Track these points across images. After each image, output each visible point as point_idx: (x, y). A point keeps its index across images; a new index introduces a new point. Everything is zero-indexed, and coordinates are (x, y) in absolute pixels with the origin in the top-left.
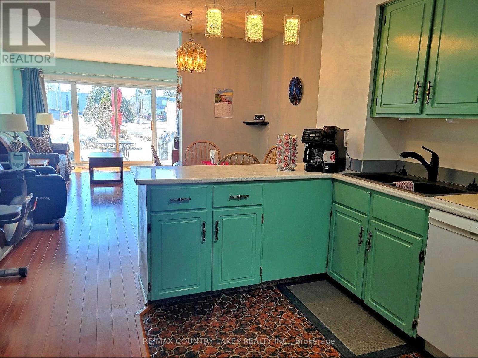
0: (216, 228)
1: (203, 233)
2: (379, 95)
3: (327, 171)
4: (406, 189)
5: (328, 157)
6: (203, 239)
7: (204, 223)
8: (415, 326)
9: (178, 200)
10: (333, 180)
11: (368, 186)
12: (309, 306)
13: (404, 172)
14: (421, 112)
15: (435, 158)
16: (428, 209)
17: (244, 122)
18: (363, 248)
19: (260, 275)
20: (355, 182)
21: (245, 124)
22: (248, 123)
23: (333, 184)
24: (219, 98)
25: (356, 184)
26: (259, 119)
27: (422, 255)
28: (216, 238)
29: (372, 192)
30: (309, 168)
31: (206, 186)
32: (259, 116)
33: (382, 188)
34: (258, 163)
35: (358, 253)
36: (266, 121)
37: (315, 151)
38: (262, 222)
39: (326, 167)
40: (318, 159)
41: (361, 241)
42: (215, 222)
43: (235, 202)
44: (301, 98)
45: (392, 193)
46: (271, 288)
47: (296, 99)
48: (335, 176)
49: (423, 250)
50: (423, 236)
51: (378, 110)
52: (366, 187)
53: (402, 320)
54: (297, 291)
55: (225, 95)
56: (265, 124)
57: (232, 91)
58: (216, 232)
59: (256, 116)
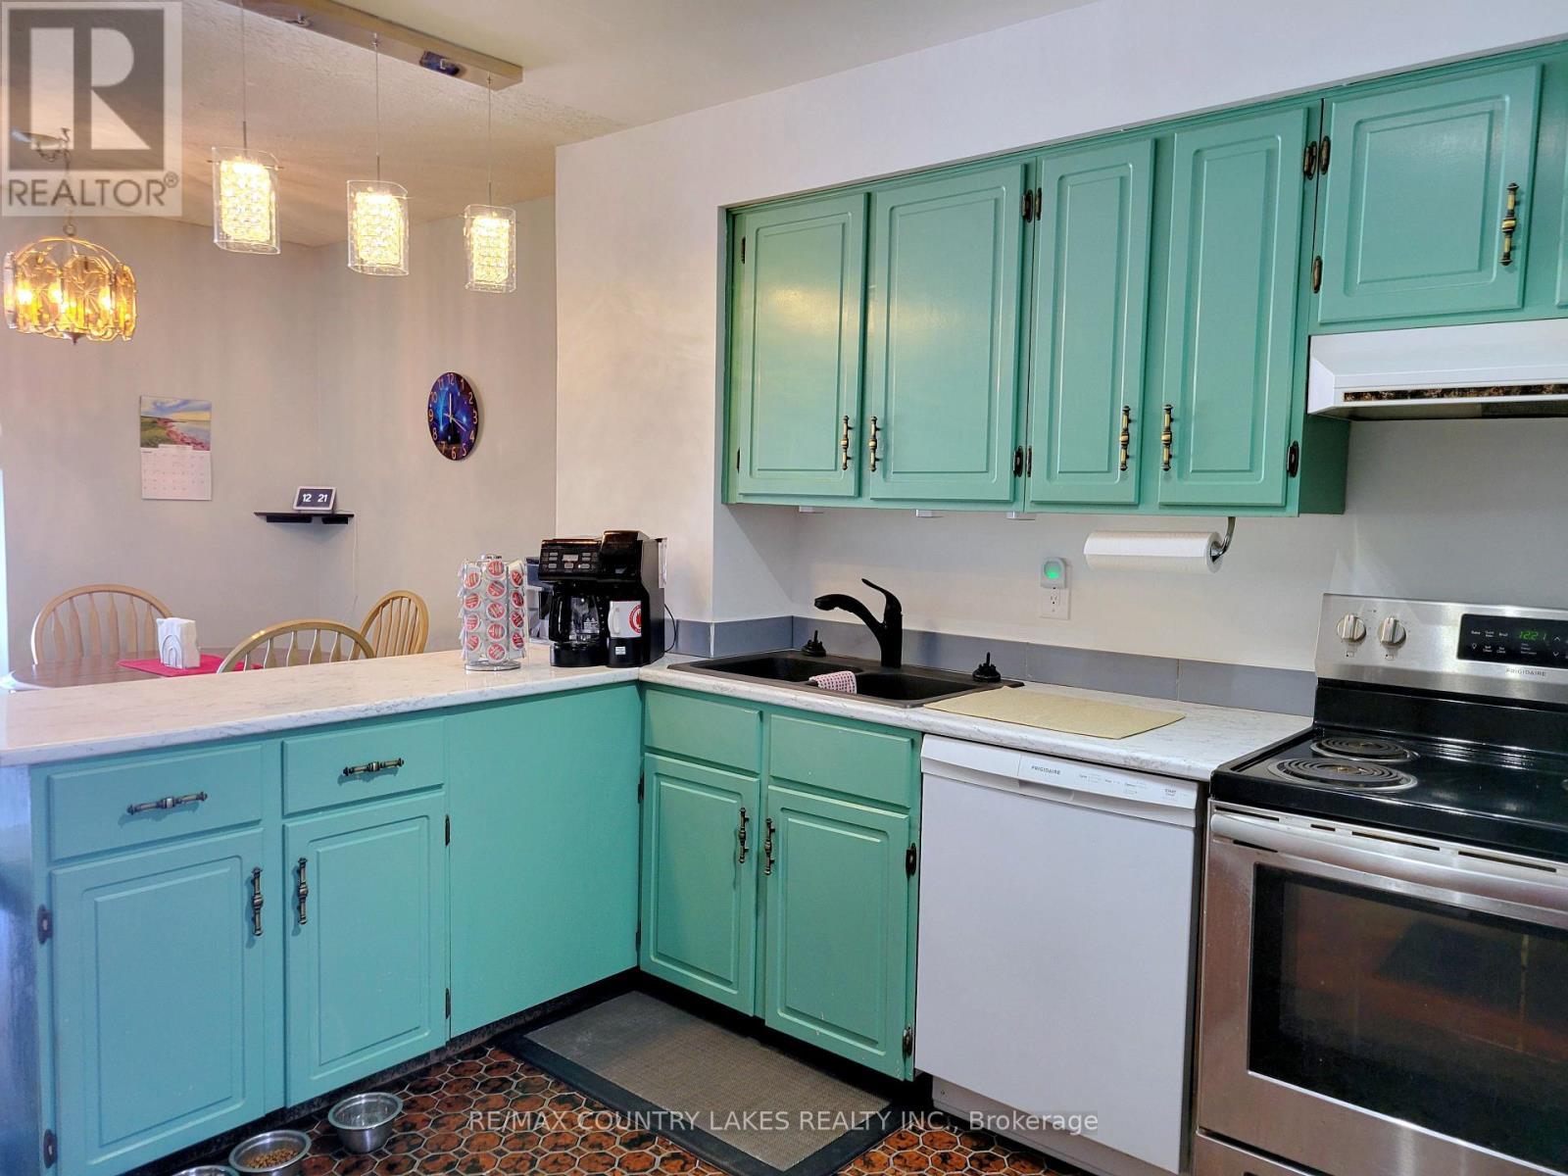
0: (299, 885)
1: (256, 907)
2: (742, 442)
3: (622, 662)
4: (838, 692)
5: (622, 618)
6: (256, 929)
7: (257, 874)
8: (908, 1048)
9: (161, 805)
10: (641, 685)
11: (753, 693)
12: (615, 1073)
13: (816, 648)
14: (860, 493)
15: (893, 607)
16: (916, 737)
17: (257, 514)
18: (748, 870)
19: (447, 1017)
20: (714, 686)
21: (262, 521)
22: (272, 518)
23: (641, 699)
24: (155, 431)
25: (715, 691)
26: (314, 503)
27: (912, 858)
28: (301, 919)
29: (764, 709)
30: (566, 657)
31: (255, 747)
32: (315, 493)
33: (793, 696)
34: (369, 654)
35: (735, 887)
36: (342, 510)
37: (579, 607)
38: (447, 841)
39: (621, 650)
40: (590, 627)
41: (745, 851)
42: (293, 864)
43: (357, 788)
44: (475, 437)
45: (823, 706)
46: (478, 1052)
47: (456, 440)
48: (646, 673)
49: (914, 844)
50: (911, 807)
51: (745, 484)
52: (747, 696)
53: (873, 1043)
54: (567, 1042)
55: (181, 422)
56: (344, 519)
57: (208, 408)
58: (302, 898)
59: (303, 492)
